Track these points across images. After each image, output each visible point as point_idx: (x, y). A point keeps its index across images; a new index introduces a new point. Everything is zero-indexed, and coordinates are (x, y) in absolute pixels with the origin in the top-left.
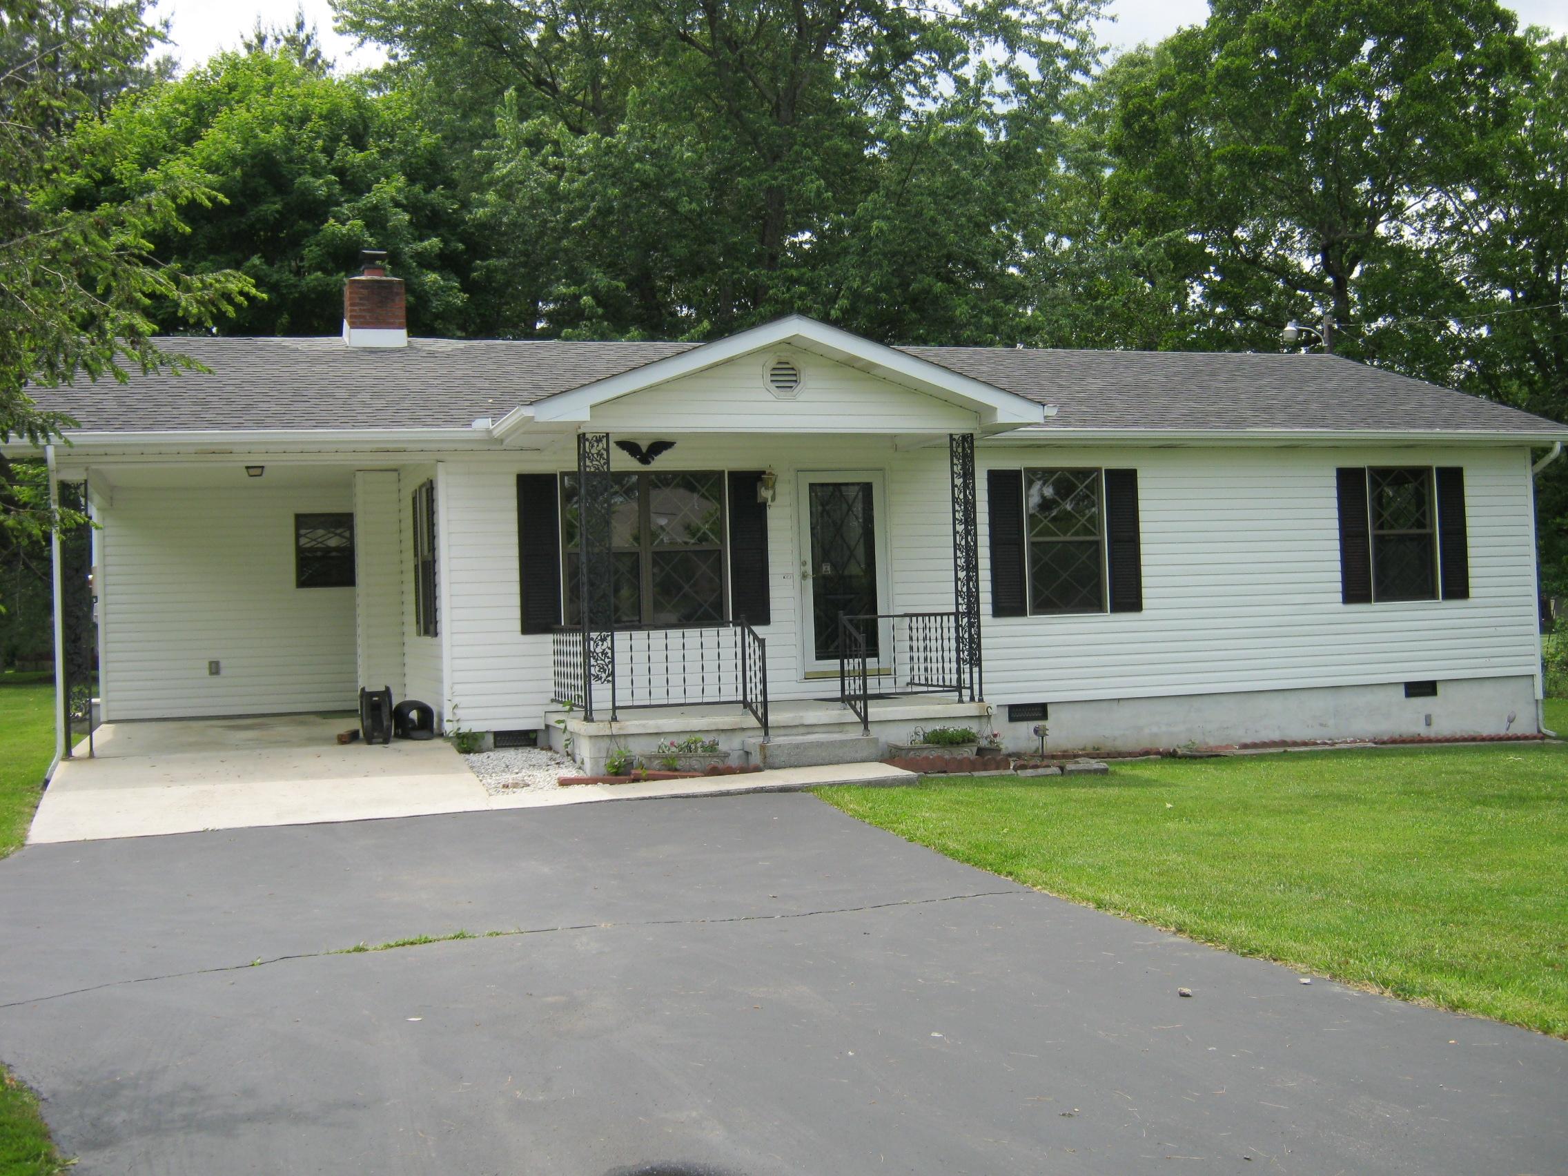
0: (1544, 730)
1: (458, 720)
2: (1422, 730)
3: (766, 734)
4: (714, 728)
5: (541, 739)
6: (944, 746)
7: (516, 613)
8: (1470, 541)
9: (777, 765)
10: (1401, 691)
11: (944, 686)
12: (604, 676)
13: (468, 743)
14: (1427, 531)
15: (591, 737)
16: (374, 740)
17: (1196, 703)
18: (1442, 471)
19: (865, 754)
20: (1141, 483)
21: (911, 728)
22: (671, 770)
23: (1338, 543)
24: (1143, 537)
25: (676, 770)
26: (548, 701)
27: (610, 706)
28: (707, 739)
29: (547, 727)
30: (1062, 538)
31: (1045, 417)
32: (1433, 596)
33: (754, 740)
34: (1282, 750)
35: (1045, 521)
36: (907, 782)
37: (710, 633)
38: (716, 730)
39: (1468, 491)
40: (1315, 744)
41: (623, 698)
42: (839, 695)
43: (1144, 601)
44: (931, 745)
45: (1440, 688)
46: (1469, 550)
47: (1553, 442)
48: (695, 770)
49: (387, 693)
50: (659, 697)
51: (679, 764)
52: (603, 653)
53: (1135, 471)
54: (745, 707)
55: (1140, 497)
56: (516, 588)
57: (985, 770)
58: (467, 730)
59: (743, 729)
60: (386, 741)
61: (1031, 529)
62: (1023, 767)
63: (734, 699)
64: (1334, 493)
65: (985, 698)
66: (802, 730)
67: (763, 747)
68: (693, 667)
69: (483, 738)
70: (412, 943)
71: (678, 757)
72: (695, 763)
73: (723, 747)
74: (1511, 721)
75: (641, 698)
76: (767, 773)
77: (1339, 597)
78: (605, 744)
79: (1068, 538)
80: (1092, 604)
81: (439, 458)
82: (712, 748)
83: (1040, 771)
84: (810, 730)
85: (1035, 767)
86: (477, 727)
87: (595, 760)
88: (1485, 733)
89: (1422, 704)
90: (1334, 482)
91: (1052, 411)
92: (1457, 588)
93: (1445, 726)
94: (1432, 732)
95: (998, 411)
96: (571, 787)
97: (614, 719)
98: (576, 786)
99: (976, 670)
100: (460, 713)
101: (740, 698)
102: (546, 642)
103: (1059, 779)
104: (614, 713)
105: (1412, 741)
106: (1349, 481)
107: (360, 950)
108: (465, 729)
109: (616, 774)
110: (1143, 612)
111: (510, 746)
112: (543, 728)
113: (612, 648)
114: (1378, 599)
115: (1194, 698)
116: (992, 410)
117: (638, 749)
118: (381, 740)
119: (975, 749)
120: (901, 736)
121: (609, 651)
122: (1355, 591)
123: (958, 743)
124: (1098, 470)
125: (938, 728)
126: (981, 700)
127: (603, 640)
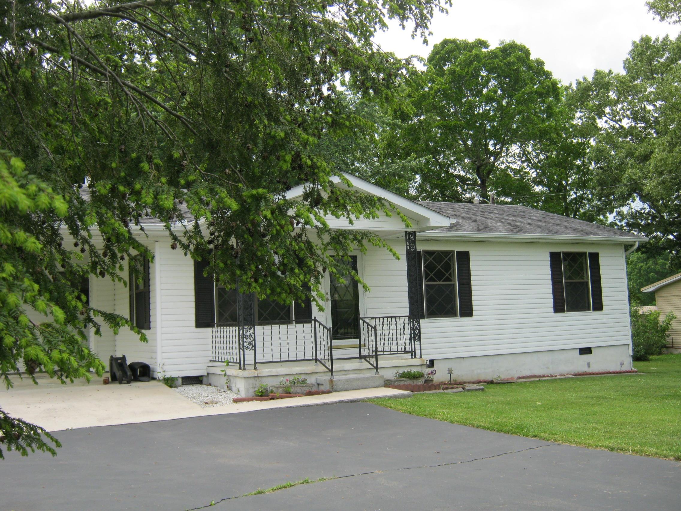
0: (633, 369)
1: (164, 371)
2: (585, 369)
3: (332, 374)
4: (303, 372)
5: (205, 380)
6: (411, 379)
7: (193, 317)
8: (602, 285)
9: (338, 390)
10: (578, 351)
11: (397, 351)
12: (250, 347)
13: (170, 382)
14: (585, 280)
15: (245, 378)
16: (123, 382)
17: (496, 358)
18: (590, 254)
19: (377, 384)
20: (471, 258)
21: (394, 371)
22: (288, 394)
23: (551, 286)
24: (473, 282)
25: (290, 393)
26: (209, 361)
27: (253, 362)
28: (301, 378)
29: (208, 374)
30: (438, 283)
31: (451, 224)
32: (589, 309)
33: (325, 378)
34: (538, 379)
35: (432, 275)
36: (408, 396)
37: (284, 327)
38: (305, 373)
39: (601, 263)
40: (548, 376)
41: (259, 359)
42: (358, 356)
43: (474, 312)
44: (405, 379)
45: (593, 350)
46: (602, 289)
47: (635, 242)
48: (298, 393)
49: (124, 358)
50: (276, 358)
51: (292, 390)
52: (250, 335)
53: (468, 252)
54: (316, 362)
55: (471, 264)
56: (193, 305)
57: (430, 390)
58: (169, 376)
59: (316, 373)
60: (128, 382)
61: (426, 278)
62: (447, 388)
63: (311, 358)
64: (549, 263)
65: (423, 356)
66: (344, 373)
67: (331, 381)
68: (292, 343)
69: (177, 380)
70: (285, 487)
71: (290, 387)
72: (299, 390)
73: (308, 381)
74: (622, 364)
75: (268, 358)
76: (334, 394)
77: (552, 310)
78: (252, 381)
79: (441, 283)
80: (451, 313)
81: (156, 239)
82: (304, 382)
83: (454, 390)
84: (347, 373)
85: (452, 388)
86: (174, 374)
87: (247, 390)
88: (611, 370)
89: (586, 357)
90: (549, 259)
91: (453, 221)
92: (598, 307)
93: (595, 368)
94: (590, 370)
95: (431, 220)
96: (241, 403)
97: (255, 369)
98: (244, 403)
99: (417, 343)
100: (165, 368)
101: (314, 358)
102: (208, 331)
103: (463, 393)
104: (255, 366)
105: (583, 374)
106: (555, 258)
107: (260, 493)
108: (168, 375)
109: (261, 396)
110: (473, 317)
111: (189, 384)
112: (206, 374)
113: (254, 333)
114: (568, 311)
115: (495, 357)
116: (428, 220)
117: (270, 383)
118: (126, 382)
119: (424, 381)
120: (390, 375)
121: (253, 335)
122: (559, 308)
123: (417, 378)
124: (453, 251)
125: (406, 371)
126: (421, 357)
127: (250, 329)
